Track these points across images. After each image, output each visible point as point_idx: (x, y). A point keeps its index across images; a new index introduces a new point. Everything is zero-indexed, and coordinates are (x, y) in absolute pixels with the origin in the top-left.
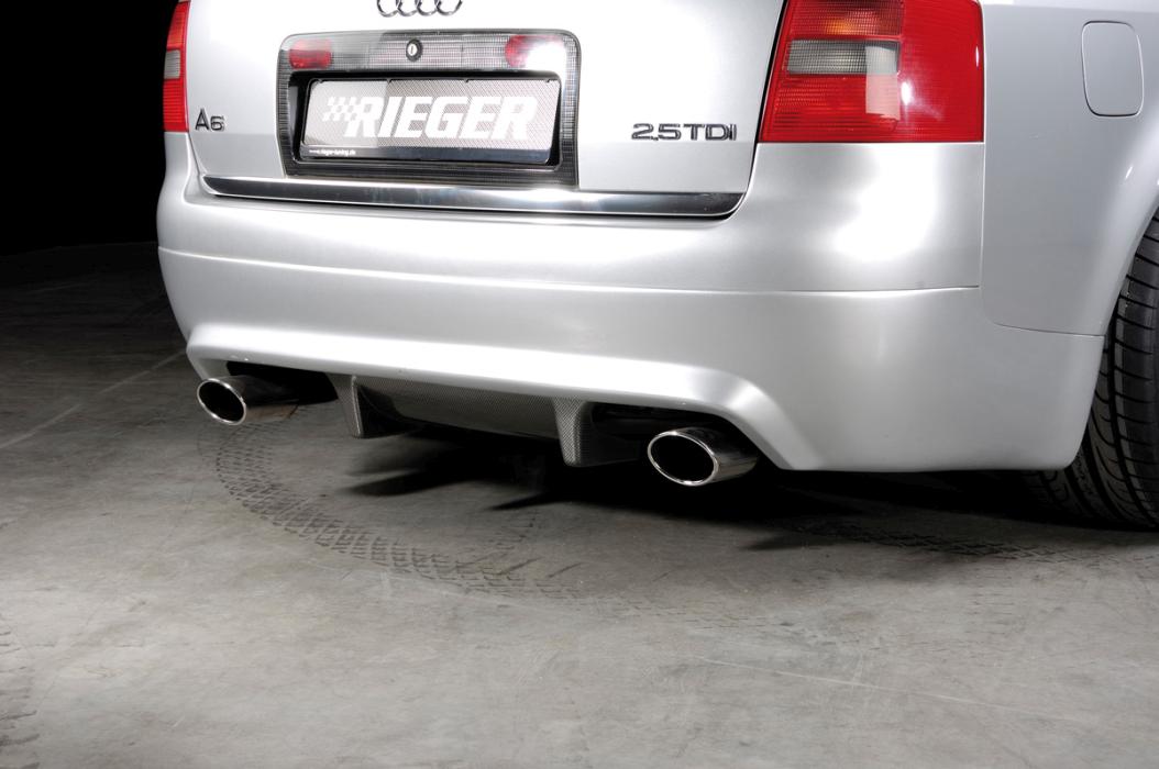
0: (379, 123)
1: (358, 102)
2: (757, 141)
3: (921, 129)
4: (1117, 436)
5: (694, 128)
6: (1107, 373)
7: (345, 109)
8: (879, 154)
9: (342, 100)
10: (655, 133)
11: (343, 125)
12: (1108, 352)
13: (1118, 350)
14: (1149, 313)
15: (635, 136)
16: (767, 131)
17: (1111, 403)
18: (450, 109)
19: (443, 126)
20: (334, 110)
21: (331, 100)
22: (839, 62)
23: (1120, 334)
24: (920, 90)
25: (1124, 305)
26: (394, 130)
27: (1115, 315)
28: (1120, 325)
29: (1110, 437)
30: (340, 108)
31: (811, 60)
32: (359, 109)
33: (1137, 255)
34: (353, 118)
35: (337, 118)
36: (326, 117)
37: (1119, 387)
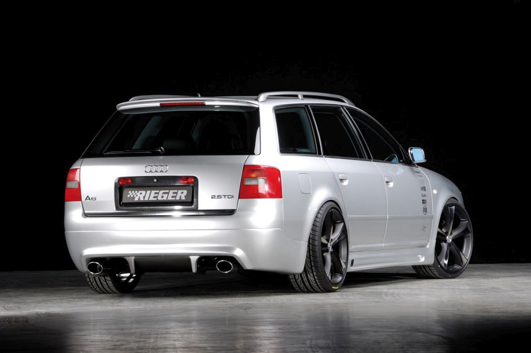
0: (144, 197)
1: (138, 192)
2: (239, 198)
3: (271, 196)
4: (312, 266)
5: (225, 196)
6: (309, 251)
7: (134, 194)
8: (259, 201)
9: (133, 192)
10: (216, 197)
11: (134, 198)
12: (309, 246)
13: (311, 246)
14: (316, 237)
15: (212, 198)
16: (241, 196)
17: (310, 258)
18: (164, 193)
19: (162, 197)
20: (131, 194)
21: (130, 192)
22: (253, 183)
23: (311, 242)
24: (270, 187)
25: (311, 235)
26: (149, 198)
27: (310, 238)
28: (311, 240)
29: (310, 267)
30: (132, 194)
31: (248, 183)
32: (138, 194)
33: (312, 229)
34: (137, 196)
35: (132, 196)
36: (129, 196)
37: (311, 254)
